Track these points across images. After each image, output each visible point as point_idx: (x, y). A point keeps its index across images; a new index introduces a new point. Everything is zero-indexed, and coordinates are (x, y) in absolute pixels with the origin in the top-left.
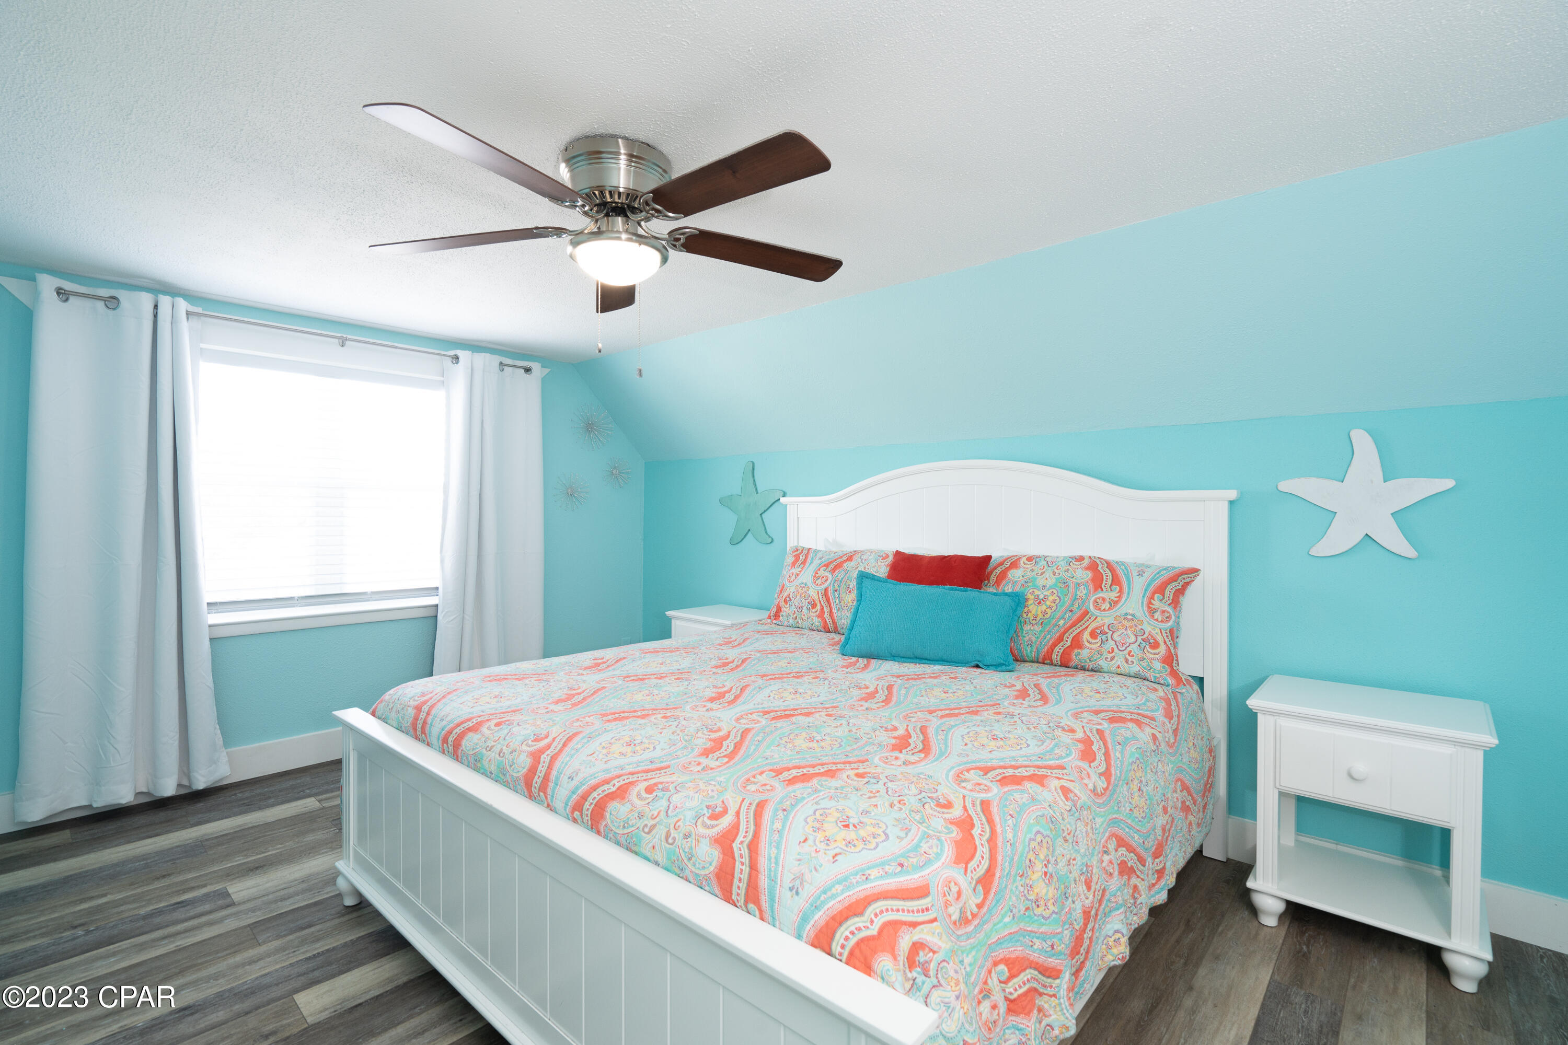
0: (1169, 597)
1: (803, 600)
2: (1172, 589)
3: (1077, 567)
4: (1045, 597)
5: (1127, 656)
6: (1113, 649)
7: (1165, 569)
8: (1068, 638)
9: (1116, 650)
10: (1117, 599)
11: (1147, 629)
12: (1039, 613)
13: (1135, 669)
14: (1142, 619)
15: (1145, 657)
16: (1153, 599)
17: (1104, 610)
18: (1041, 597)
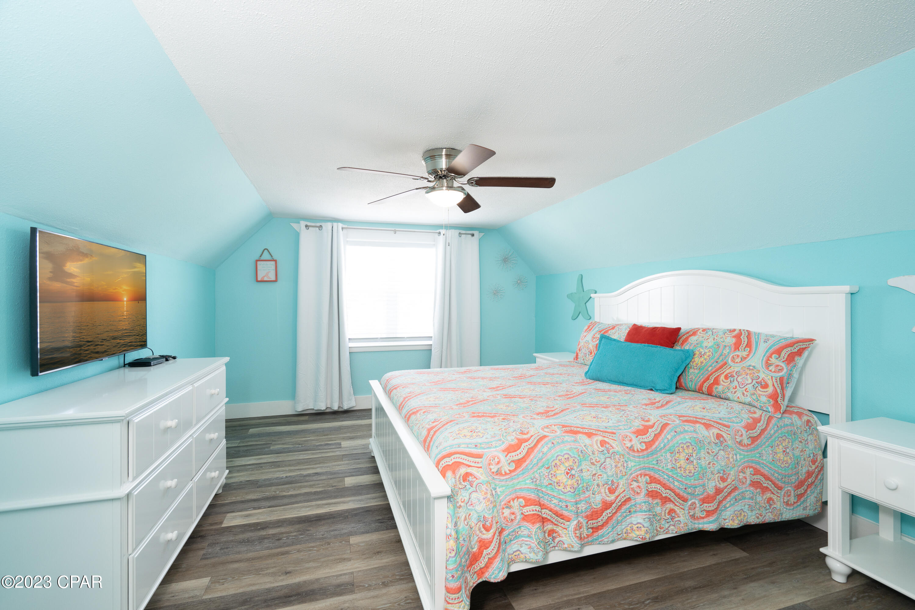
0: (784, 357)
1: (587, 350)
2: (787, 352)
3: (728, 336)
4: (705, 354)
5: (744, 392)
6: (736, 386)
7: (784, 339)
8: (712, 378)
9: (738, 387)
10: (746, 356)
11: (762, 375)
12: (699, 363)
13: (748, 399)
14: (760, 369)
15: (756, 393)
16: (771, 358)
17: (737, 362)
18: (703, 353)
